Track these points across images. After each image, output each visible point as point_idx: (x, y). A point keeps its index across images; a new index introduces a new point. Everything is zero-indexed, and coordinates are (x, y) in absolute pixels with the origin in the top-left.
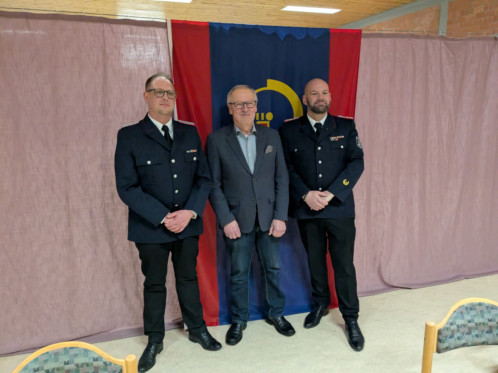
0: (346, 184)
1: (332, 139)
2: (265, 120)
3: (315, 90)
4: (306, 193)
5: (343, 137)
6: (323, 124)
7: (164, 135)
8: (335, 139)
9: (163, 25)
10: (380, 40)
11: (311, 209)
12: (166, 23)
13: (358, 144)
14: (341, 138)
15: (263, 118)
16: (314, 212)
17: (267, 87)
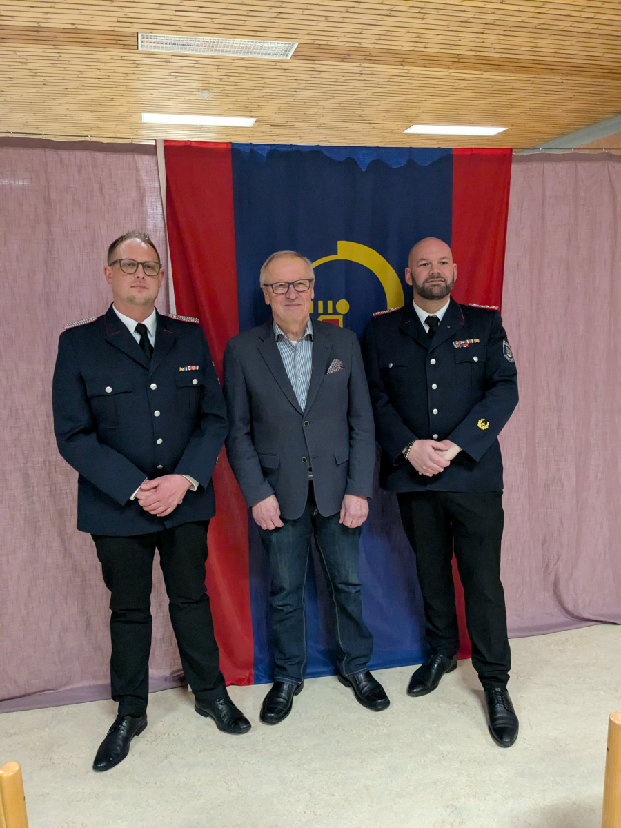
0: (483, 428)
1: (457, 344)
2: (335, 312)
3: (425, 258)
4: (409, 443)
5: (477, 341)
6: (440, 318)
7: (138, 342)
8: (462, 345)
9: (151, 150)
10: (548, 166)
11: (420, 474)
12: (155, 146)
13: (506, 354)
14: (474, 343)
15: (330, 310)
16: (424, 480)
17: (337, 254)
